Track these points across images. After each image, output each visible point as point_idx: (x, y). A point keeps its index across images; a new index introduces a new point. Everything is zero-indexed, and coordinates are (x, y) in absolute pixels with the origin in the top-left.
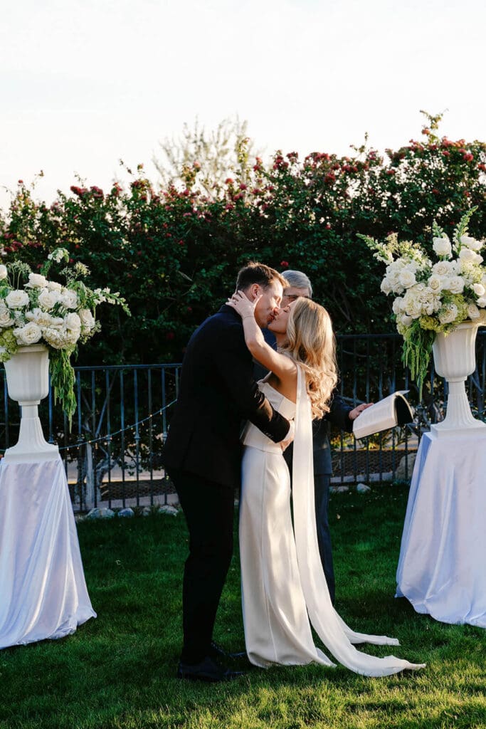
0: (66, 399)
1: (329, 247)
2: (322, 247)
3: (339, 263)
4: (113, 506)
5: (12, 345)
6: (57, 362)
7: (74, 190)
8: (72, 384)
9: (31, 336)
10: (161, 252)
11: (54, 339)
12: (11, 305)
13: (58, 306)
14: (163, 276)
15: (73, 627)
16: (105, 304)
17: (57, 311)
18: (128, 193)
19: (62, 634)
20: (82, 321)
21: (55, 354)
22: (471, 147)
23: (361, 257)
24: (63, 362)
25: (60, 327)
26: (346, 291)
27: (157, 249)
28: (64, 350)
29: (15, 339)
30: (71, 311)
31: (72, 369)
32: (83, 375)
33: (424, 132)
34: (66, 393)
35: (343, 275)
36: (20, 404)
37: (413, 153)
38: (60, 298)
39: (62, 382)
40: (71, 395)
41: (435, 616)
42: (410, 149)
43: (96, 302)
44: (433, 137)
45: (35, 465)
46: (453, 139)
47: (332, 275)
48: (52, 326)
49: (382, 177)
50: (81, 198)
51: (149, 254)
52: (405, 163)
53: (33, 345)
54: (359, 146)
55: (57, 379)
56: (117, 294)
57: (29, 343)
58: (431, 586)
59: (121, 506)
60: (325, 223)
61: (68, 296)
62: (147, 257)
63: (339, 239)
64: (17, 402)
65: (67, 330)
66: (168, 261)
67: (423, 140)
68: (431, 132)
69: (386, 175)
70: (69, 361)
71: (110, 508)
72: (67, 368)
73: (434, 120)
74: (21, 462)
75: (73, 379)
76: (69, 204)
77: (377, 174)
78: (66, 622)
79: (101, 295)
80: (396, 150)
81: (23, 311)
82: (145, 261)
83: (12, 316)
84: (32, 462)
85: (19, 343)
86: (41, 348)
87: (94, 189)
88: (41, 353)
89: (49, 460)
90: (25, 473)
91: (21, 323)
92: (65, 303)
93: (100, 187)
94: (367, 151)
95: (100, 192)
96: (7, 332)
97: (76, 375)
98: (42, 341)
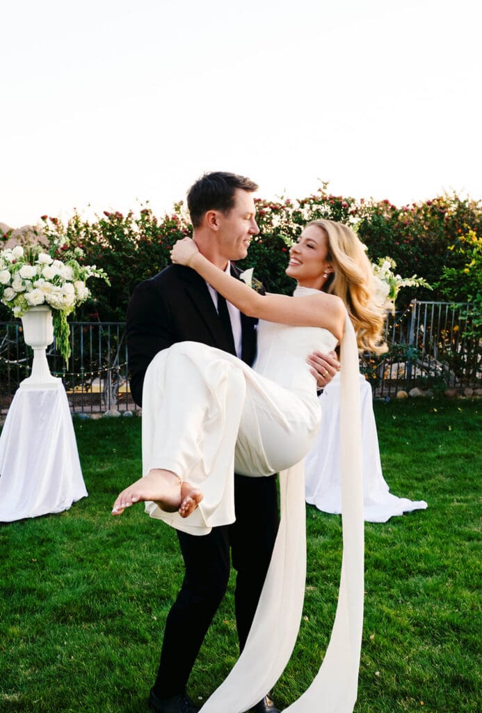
0: (63, 346)
1: (260, 254)
2: (256, 254)
3: (266, 265)
4: (120, 409)
5: (24, 306)
6: (57, 320)
7: (106, 214)
8: (67, 336)
9: (37, 299)
10: (157, 253)
11: (53, 302)
12: (23, 276)
13: (57, 277)
14: (157, 268)
15: (68, 505)
16: (92, 277)
17: (56, 281)
18: (138, 216)
19: (60, 510)
20: (76, 289)
21: (56, 313)
22: (346, 200)
23: (280, 262)
24: (61, 320)
25: (58, 293)
26: (269, 282)
27: (154, 251)
28: (62, 311)
29: (26, 301)
30: (68, 281)
31: (67, 325)
32: (75, 329)
33: (320, 190)
34: (63, 342)
35: (268, 273)
36: (33, 348)
37: (312, 201)
38: (59, 272)
39: (60, 333)
40: (67, 343)
41: (318, 507)
42: (310, 199)
43: (87, 276)
44: (324, 193)
45: (42, 393)
46: (336, 195)
47: (261, 272)
48: (52, 293)
49: (294, 214)
50: (110, 219)
51: (149, 254)
52: (307, 206)
53: (38, 305)
54: (281, 196)
55: (58, 332)
56: (102, 270)
57: (35, 304)
58: (318, 487)
59: (125, 409)
60: (258, 240)
61: (65, 271)
62: (147, 256)
63: (266, 250)
64: (30, 347)
65: (64, 296)
66: (160, 259)
67: (319, 195)
68: (324, 191)
69: (296, 214)
70: (66, 319)
71: (118, 410)
72: (64, 324)
73: (326, 184)
74: (32, 389)
75: (68, 332)
76: (102, 222)
77: (291, 213)
78: (64, 502)
79: (90, 271)
80: (302, 199)
81: (32, 281)
82: (146, 258)
83: (23, 284)
84: (39, 390)
85: (29, 304)
86: (45, 309)
87: (117, 213)
88: (46, 312)
89: (51, 389)
90: (35, 397)
91: (30, 289)
92: (62, 276)
93: (121, 212)
94: (285, 199)
95: (121, 215)
96: (21, 296)
97: (71, 329)
98: (45, 303)
